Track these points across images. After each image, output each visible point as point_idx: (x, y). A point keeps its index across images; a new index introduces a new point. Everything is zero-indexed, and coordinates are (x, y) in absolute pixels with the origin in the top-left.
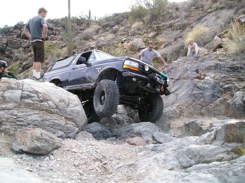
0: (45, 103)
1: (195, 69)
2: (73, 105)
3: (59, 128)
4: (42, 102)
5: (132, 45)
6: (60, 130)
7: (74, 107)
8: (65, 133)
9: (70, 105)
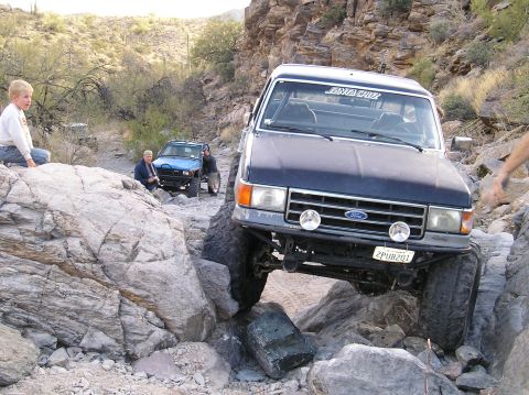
0: (57, 244)
3: (96, 321)
4: (52, 238)
6: (103, 330)
7: (150, 261)
8: (117, 341)
9: (141, 253)
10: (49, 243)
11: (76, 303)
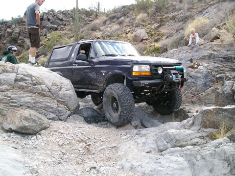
0: (38, 87)
1: (189, 59)
2: (66, 89)
3: (51, 110)
4: (36, 85)
5: (136, 36)
6: (52, 113)
7: (66, 91)
8: (57, 115)
9: (63, 88)
10: (35, 87)
11: (45, 105)
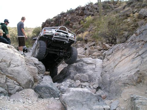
7: (14, 67)
9: (12, 65)
